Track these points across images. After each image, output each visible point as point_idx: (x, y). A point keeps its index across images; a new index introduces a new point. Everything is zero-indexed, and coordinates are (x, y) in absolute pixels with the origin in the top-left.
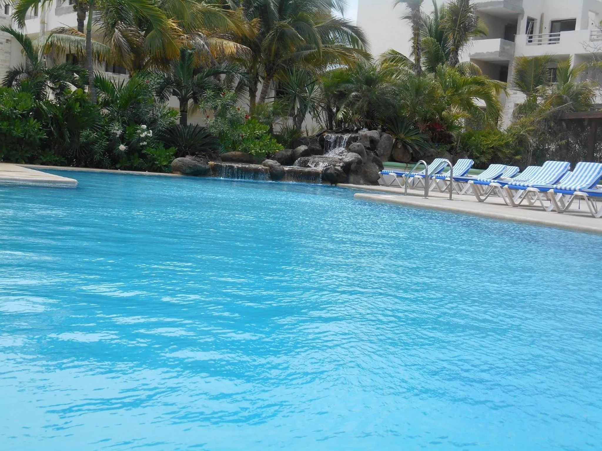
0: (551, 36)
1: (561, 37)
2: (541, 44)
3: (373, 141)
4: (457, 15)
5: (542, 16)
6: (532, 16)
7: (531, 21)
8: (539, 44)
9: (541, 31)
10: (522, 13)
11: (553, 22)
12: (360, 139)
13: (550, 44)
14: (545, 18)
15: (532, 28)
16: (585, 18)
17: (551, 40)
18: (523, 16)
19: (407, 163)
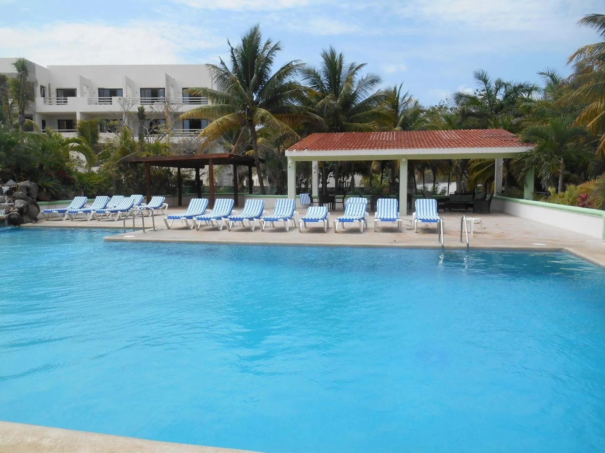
0: (58, 99)
1: (68, 100)
2: (51, 104)
3: (28, 189)
4: (19, 87)
5: (49, 85)
6: (43, 85)
7: (42, 87)
8: (50, 104)
9: (50, 96)
10: (36, 83)
11: (58, 90)
12: (20, 189)
13: (58, 104)
14: (52, 87)
15: (44, 92)
16: (82, 89)
17: (58, 102)
18: (37, 85)
19: (49, 201)
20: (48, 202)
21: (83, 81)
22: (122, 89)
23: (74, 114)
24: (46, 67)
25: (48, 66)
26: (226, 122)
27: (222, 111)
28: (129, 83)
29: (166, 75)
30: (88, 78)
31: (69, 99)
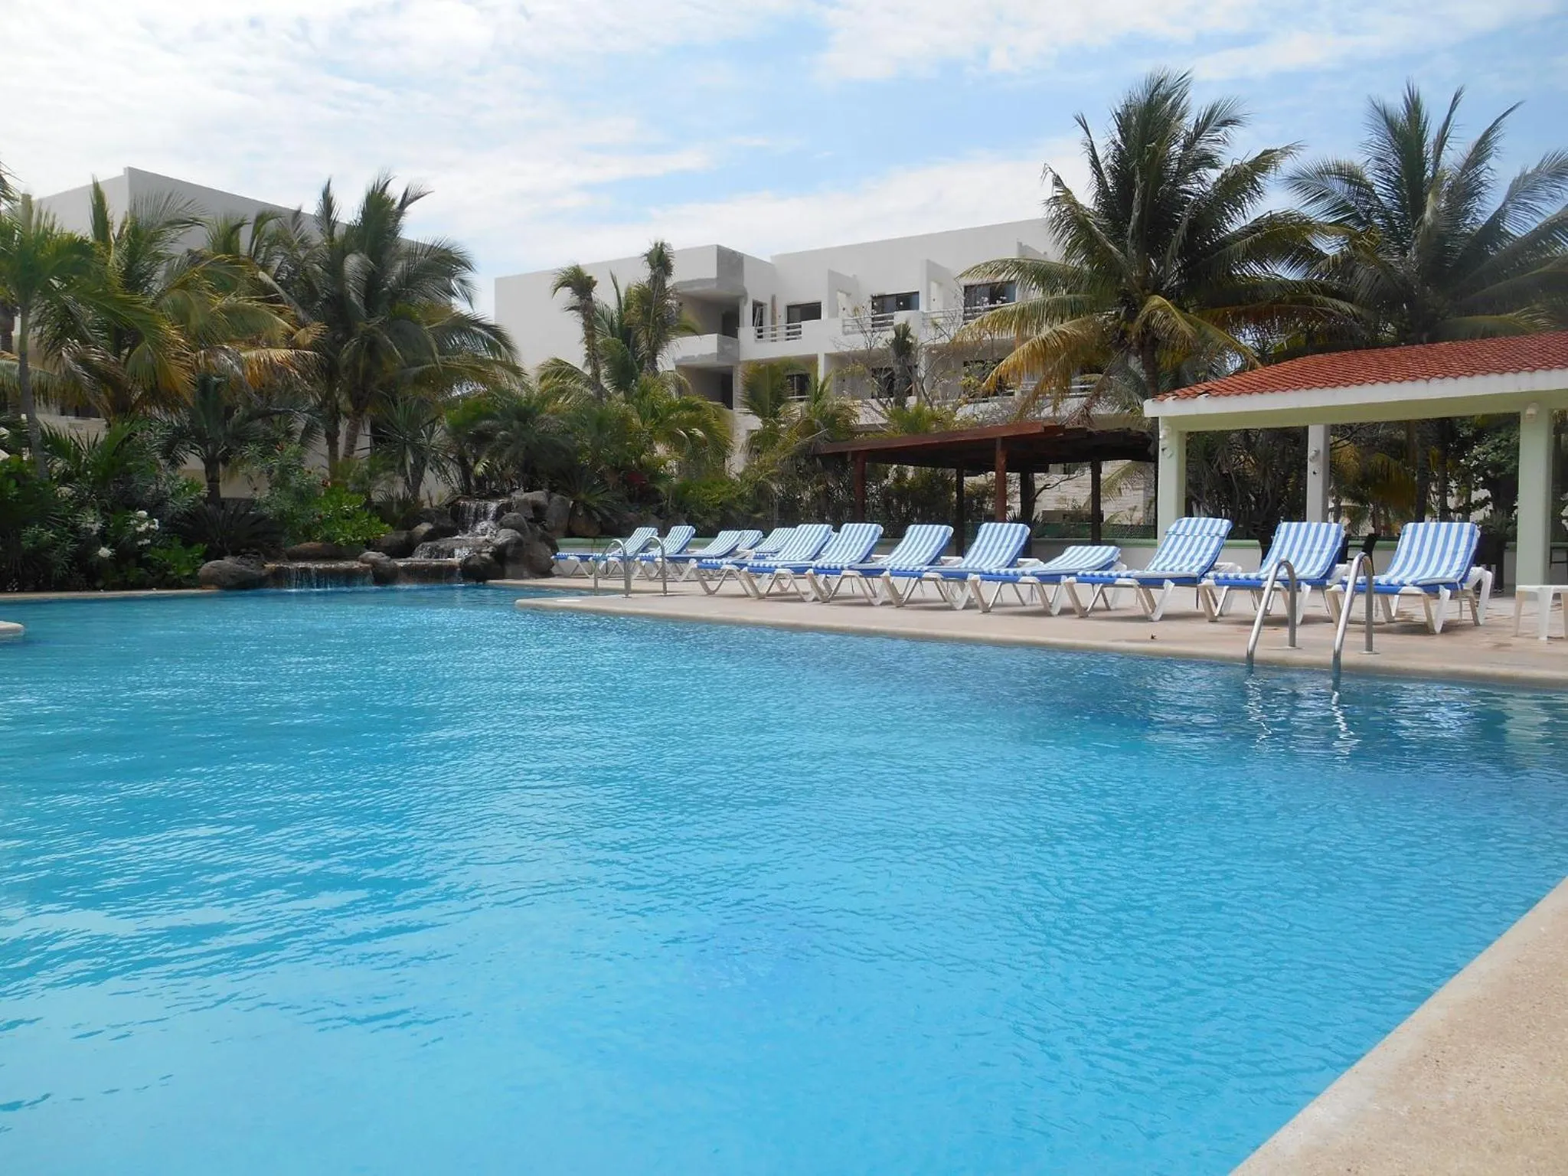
0: (788, 328)
1: (802, 329)
2: (775, 341)
3: (537, 508)
4: (650, 304)
5: (774, 299)
6: (760, 300)
7: (758, 307)
8: (773, 341)
9: (773, 322)
10: (744, 295)
11: (790, 308)
12: (517, 507)
13: (787, 340)
14: (778, 302)
15: (761, 317)
16: (833, 301)
17: (788, 334)
18: (746, 299)
19: (594, 538)
20: (590, 541)
21: (837, 282)
22: (918, 293)
23: (812, 361)
24: (768, 260)
25: (772, 257)
26: (1058, 339)
27: (1055, 312)
28: (934, 272)
29: (1020, 244)
30: (851, 275)
31: (807, 325)
